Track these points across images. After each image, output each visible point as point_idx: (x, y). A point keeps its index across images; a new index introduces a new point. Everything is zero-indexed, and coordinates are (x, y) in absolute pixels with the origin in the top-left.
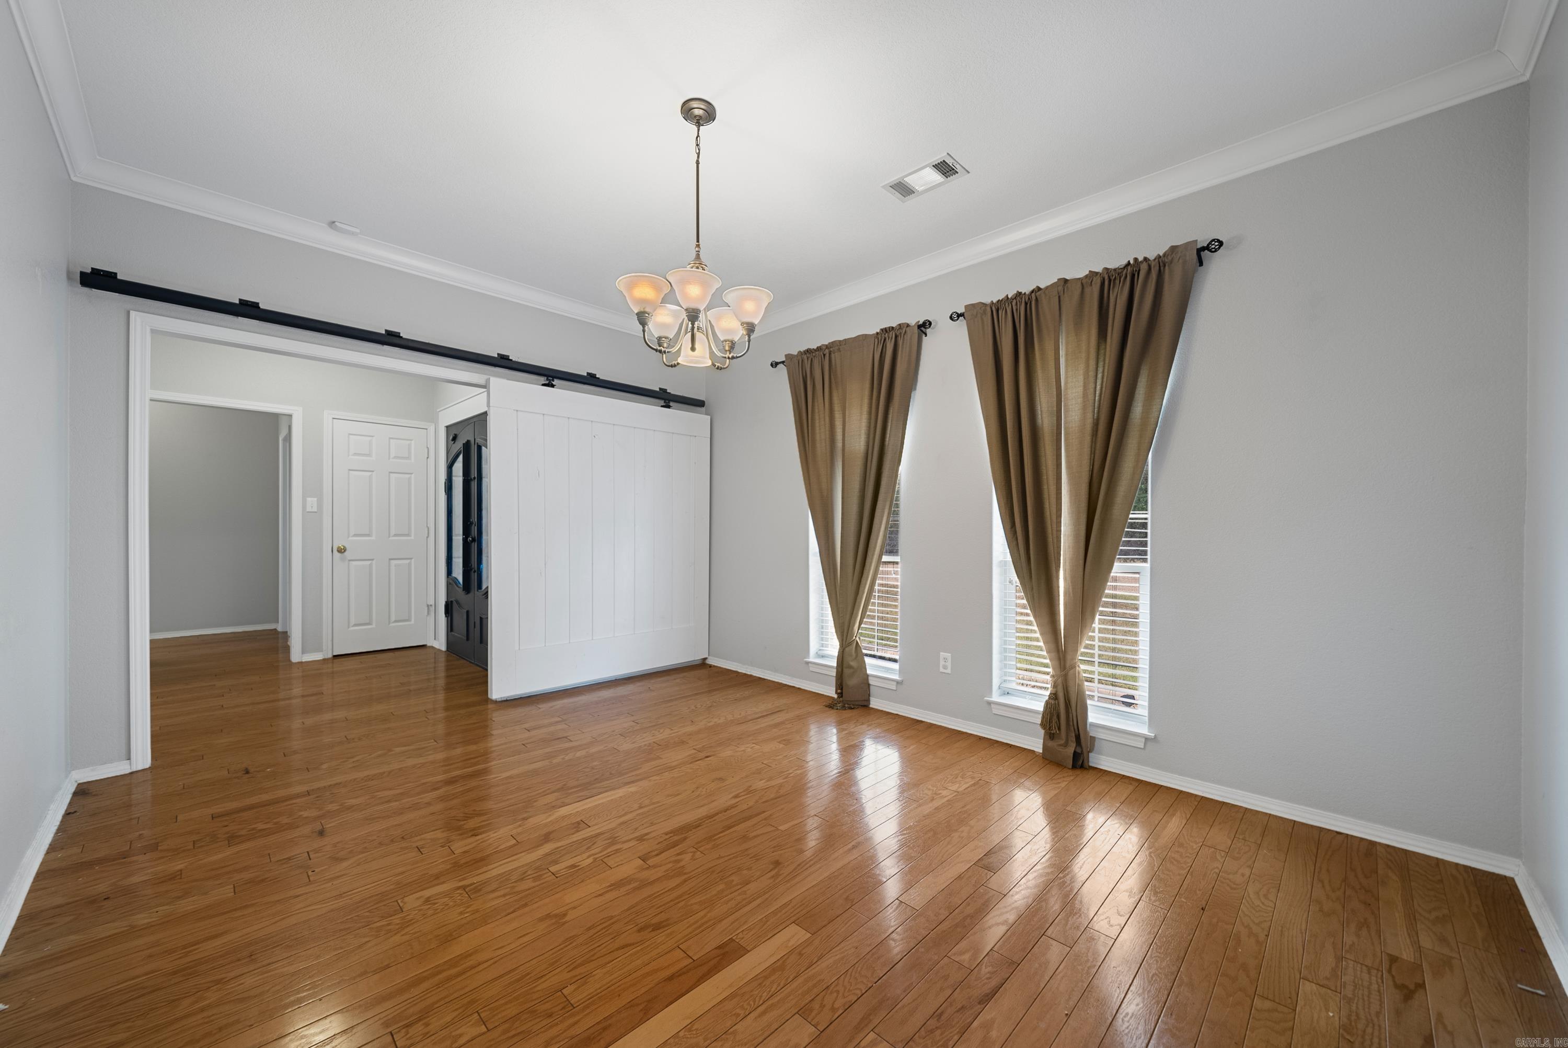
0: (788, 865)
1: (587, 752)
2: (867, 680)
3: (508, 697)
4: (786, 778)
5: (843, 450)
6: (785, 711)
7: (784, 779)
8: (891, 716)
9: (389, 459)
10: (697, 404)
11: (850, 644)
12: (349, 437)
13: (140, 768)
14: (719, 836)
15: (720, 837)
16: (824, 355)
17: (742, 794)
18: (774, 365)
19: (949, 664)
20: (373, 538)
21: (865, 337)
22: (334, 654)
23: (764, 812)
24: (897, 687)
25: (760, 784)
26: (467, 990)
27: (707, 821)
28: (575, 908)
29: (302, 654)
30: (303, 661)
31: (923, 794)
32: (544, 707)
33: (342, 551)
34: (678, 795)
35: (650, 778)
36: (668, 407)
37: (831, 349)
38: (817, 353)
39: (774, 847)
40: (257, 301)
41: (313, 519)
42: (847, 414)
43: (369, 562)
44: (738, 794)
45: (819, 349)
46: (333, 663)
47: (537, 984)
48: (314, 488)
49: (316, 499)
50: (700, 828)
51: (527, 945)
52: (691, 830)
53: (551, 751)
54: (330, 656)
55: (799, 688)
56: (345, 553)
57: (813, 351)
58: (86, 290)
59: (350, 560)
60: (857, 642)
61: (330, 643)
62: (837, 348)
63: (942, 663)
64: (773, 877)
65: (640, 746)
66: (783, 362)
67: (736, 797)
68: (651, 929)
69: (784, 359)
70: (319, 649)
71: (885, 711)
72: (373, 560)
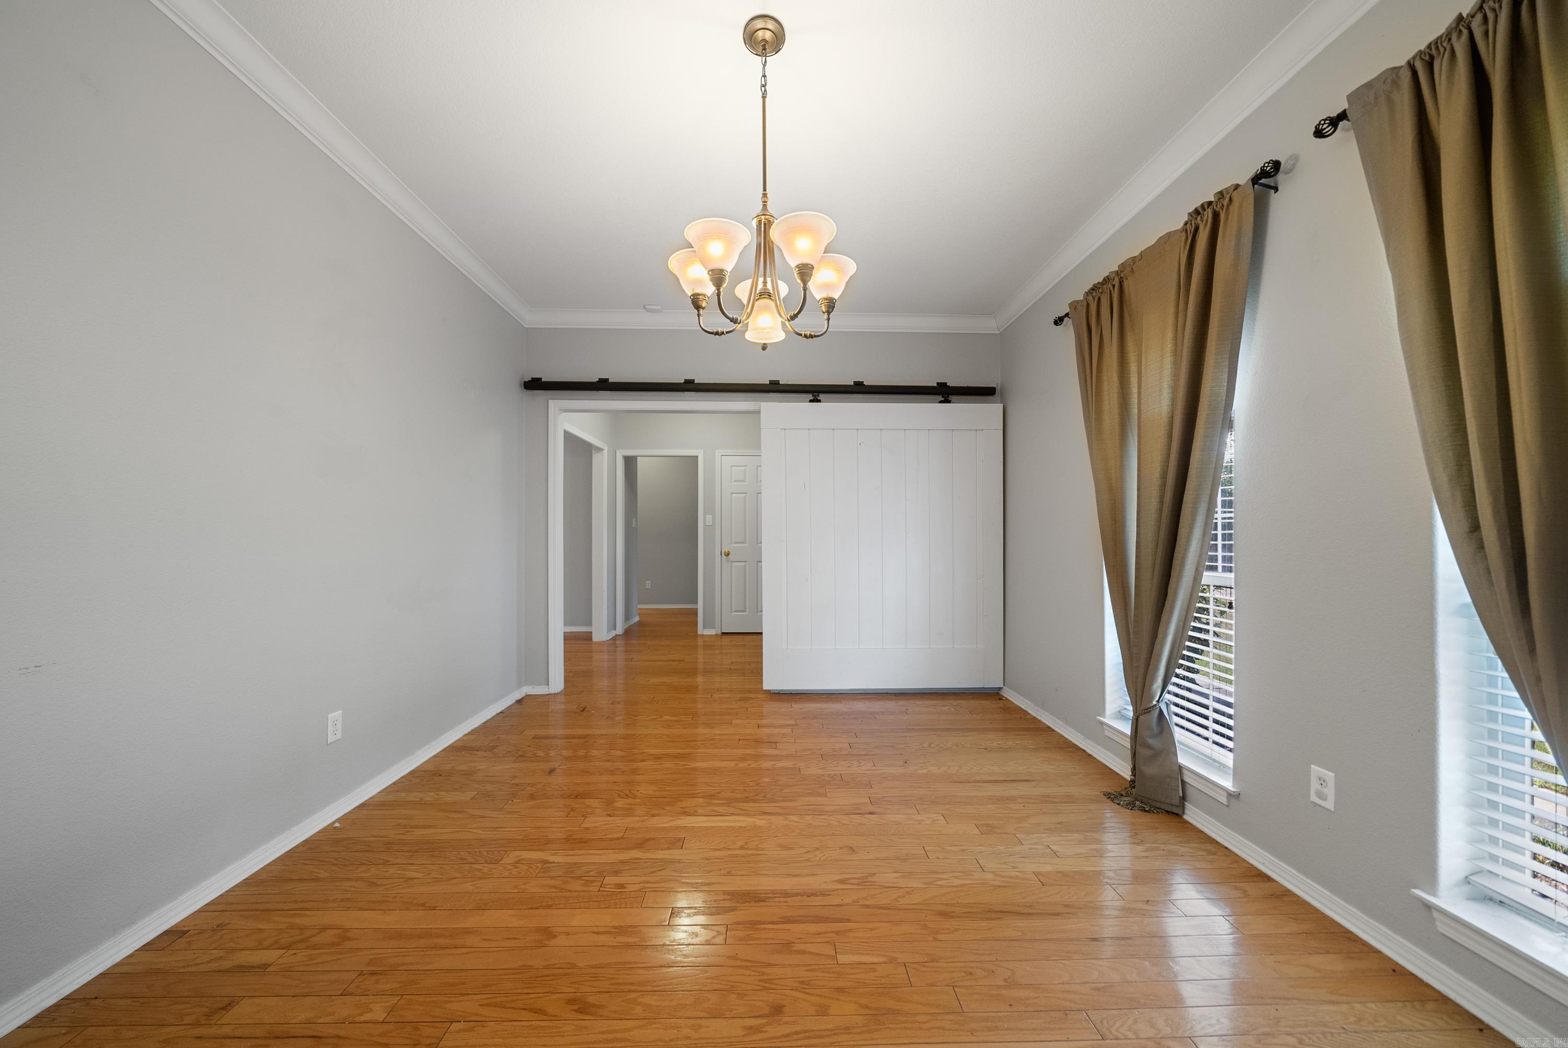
0: (786, 1023)
1: (774, 765)
2: (1181, 773)
3: (781, 690)
4: (929, 883)
5: (1139, 418)
6: (1034, 784)
7: (924, 883)
8: (1210, 847)
9: (757, 482)
10: (984, 393)
11: (1148, 710)
12: (731, 468)
13: (553, 692)
14: (765, 926)
15: (765, 929)
16: (1114, 286)
17: (852, 881)
18: (1059, 321)
19: (1330, 791)
20: (747, 545)
21: (1169, 235)
22: (723, 632)
23: (849, 921)
24: (1229, 802)
25: (888, 877)
26: (429, 967)
27: (777, 899)
28: (568, 934)
29: (704, 628)
30: (704, 634)
31: (1130, 1029)
32: (797, 707)
33: (728, 554)
34: (791, 849)
35: (788, 817)
36: (948, 402)
37: (1122, 275)
38: (1105, 286)
39: (802, 983)
40: (607, 378)
41: (710, 529)
42: (1143, 363)
43: (744, 564)
44: (848, 879)
45: (1107, 280)
46: (721, 638)
47: (453, 999)
48: (710, 510)
49: (711, 516)
50: (762, 904)
51: (500, 951)
52: (750, 902)
53: (749, 753)
54: (719, 633)
55: (1090, 755)
56: (729, 556)
57: (1099, 286)
58: (530, 392)
59: (732, 562)
60: (1161, 711)
61: (720, 623)
62: (1129, 269)
63: (1315, 785)
64: (751, 1028)
65: (823, 775)
66: (1067, 315)
67: (842, 881)
68: (576, 1007)
69: (1068, 310)
70: (713, 627)
71: (1206, 835)
72: (746, 562)
